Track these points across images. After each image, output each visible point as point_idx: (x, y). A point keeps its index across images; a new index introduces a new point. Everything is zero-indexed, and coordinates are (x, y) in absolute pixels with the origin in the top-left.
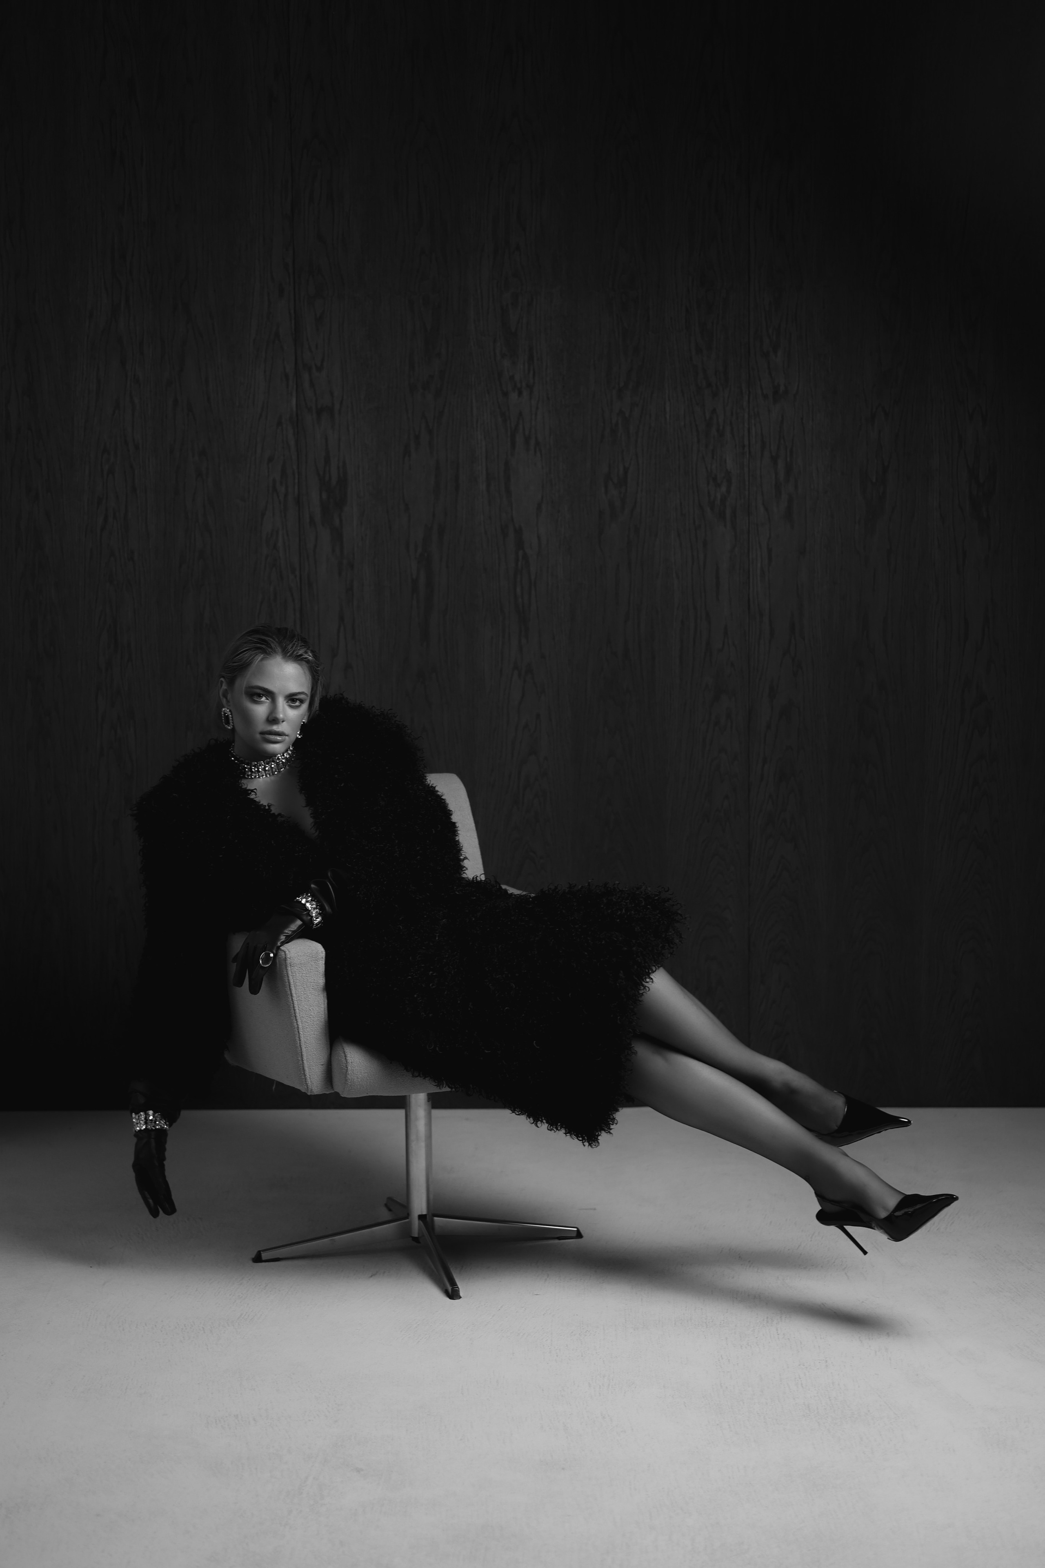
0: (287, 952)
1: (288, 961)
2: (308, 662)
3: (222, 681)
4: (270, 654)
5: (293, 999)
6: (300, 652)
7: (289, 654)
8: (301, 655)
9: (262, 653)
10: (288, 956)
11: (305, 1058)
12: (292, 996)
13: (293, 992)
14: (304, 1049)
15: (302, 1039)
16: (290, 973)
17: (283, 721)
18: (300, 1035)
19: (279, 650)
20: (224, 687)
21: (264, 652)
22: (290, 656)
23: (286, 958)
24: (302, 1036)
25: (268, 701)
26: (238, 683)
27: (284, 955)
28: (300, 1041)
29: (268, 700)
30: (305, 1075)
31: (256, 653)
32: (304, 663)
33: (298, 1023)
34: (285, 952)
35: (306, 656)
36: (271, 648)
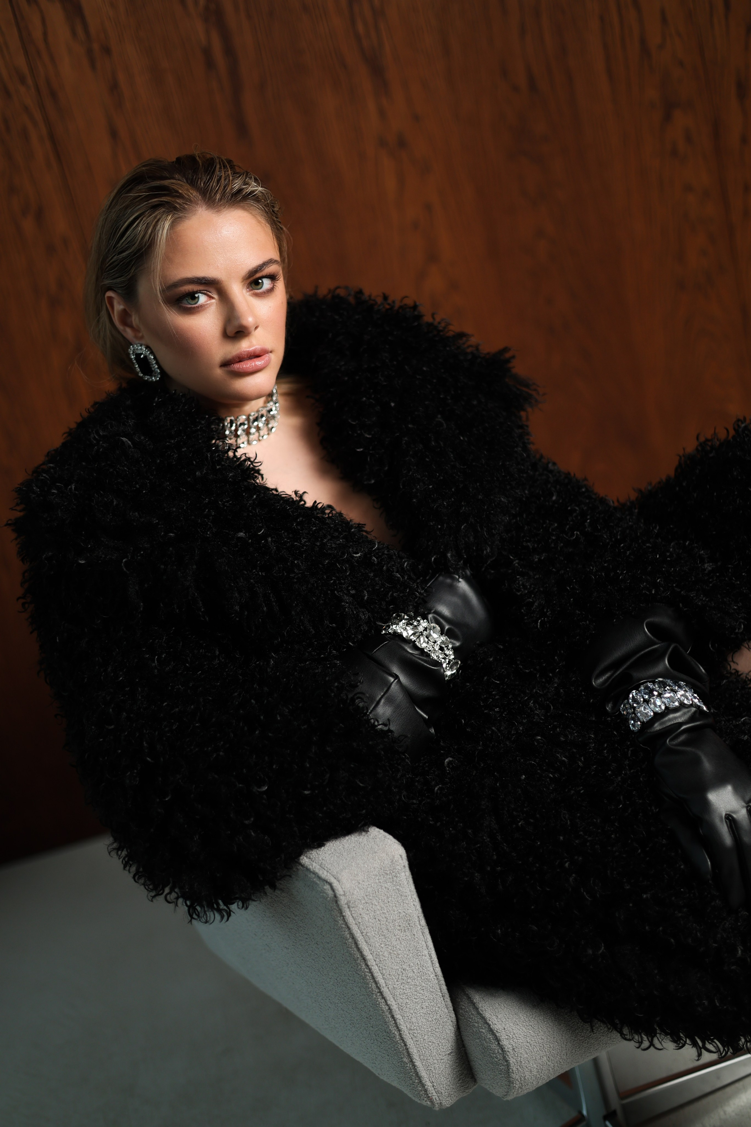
0: (335, 884)
1: (343, 901)
2: (257, 199)
3: (110, 299)
4: (184, 208)
5: (369, 964)
6: (237, 184)
7: (218, 196)
8: (240, 191)
9: (168, 213)
10: (340, 891)
11: (416, 1057)
12: (364, 959)
13: (366, 952)
14: (410, 1043)
15: (403, 1027)
16: (351, 921)
17: (256, 328)
18: (398, 1021)
19: (194, 194)
20: (118, 307)
21: (172, 208)
22: (220, 200)
23: (335, 896)
24: (401, 1021)
25: (213, 301)
26: (142, 289)
27: (330, 892)
28: (399, 1031)
29: (213, 298)
30: (423, 1085)
31: (155, 217)
32: (252, 202)
33: (389, 1002)
34: (330, 884)
35: (250, 189)
36: (181, 196)
